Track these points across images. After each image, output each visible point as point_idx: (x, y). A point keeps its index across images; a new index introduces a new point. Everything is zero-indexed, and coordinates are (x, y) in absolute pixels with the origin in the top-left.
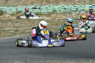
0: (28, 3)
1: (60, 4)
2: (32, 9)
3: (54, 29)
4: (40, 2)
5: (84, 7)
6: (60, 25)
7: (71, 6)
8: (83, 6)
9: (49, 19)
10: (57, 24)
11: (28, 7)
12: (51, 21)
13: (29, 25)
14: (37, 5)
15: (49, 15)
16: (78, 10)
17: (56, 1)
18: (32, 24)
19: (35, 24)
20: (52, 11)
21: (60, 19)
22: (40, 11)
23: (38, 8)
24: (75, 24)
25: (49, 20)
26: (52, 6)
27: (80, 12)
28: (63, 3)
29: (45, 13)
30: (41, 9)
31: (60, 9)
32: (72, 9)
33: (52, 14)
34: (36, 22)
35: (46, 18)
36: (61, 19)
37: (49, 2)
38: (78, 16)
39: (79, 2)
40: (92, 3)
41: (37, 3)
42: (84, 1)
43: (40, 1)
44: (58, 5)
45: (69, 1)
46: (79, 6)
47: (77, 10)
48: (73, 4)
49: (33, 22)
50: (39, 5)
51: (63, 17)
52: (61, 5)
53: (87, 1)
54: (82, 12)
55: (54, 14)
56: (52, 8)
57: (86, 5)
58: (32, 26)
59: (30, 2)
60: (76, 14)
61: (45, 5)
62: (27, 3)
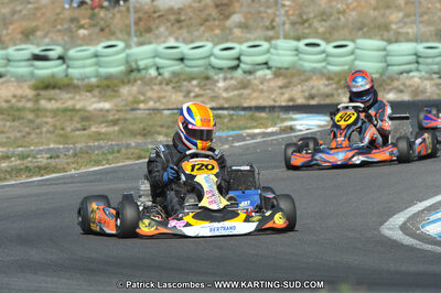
0: (8, 34)
1: (157, 37)
2: (29, 60)
3: (133, 154)
4: (66, 29)
5: (268, 51)
6: (159, 134)
7: (209, 45)
8: (265, 45)
9: (106, 105)
10: (144, 129)
11: (11, 51)
12: (117, 117)
13: (16, 138)
14: (48, 45)
15: (108, 87)
16: (242, 65)
17: (141, 24)
18: (27, 129)
19: (44, 129)
20: (122, 72)
21: (158, 105)
22: (66, 70)
23: (56, 56)
24: (229, 129)
25: (108, 111)
26: (121, 45)
27: (250, 72)
28: (171, 34)
29: (88, 78)
30: (70, 63)
31: (160, 61)
32: (213, 60)
33: (123, 83)
34: (45, 120)
35: (93, 103)
36: (163, 107)
37: (105, 31)
38: (242, 91)
39: (244, 26)
40: (306, 31)
41: (51, 35)
42: (267, 23)
43: (66, 26)
44: (150, 43)
45: (202, 25)
46: (244, 47)
47: (238, 66)
48: (216, 36)
49: (31, 121)
50: (57, 45)
51: (174, 96)
52: (164, 42)
53: (284, 24)
54: (260, 73)
55: (129, 82)
56: (123, 56)
57: (281, 43)
58: (27, 140)
59: (19, 30)
60: (233, 82)
61: (87, 44)
62: (5, 32)
